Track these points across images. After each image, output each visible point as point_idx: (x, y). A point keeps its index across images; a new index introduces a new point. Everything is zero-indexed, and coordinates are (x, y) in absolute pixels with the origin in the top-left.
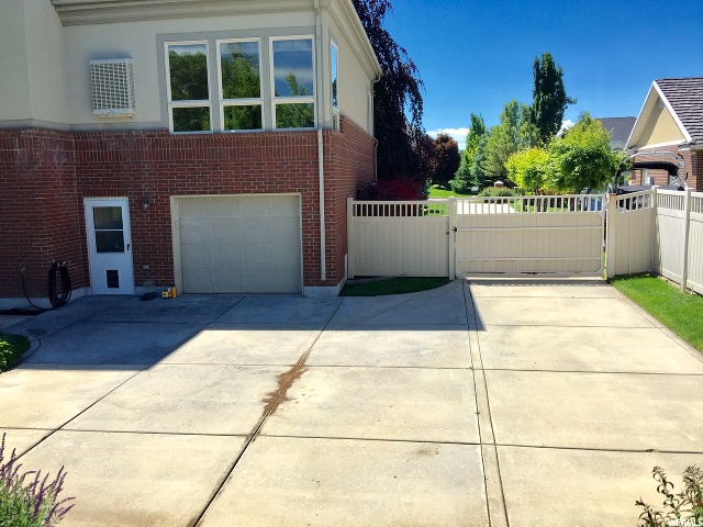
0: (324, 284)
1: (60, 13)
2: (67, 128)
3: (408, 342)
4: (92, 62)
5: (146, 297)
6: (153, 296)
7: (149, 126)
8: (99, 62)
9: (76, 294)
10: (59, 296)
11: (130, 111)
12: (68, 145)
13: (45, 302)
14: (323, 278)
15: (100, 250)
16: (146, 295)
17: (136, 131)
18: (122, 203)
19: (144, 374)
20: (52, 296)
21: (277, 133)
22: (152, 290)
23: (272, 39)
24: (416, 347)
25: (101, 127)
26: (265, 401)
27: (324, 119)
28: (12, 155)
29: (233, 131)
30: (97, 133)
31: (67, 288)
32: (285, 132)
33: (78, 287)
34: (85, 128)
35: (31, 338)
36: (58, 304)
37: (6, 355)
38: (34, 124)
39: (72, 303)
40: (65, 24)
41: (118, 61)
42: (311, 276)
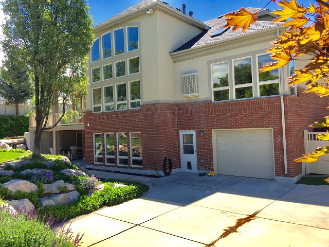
0: (286, 176)
1: (173, 58)
2: (174, 103)
3: (323, 213)
4: (183, 76)
5: (201, 175)
6: (204, 174)
7: (204, 100)
8: (185, 75)
9: (174, 171)
10: (167, 171)
11: (196, 94)
12: (174, 109)
13: (162, 173)
14: (286, 172)
15: (185, 153)
16: (201, 174)
17: (199, 102)
18: (193, 132)
19: (182, 207)
20: (165, 171)
21: (260, 99)
22: (204, 171)
23: (257, 55)
24: (325, 216)
25: (186, 101)
26: (225, 230)
27: (284, 90)
28: (153, 114)
29: (239, 99)
30: (184, 104)
31: (171, 168)
32: (264, 98)
33: (176, 168)
34: (180, 102)
35: (151, 187)
36: (167, 174)
37: (136, 192)
38: (161, 102)
39: (172, 175)
40: (174, 62)
41: (193, 74)
42: (279, 171)
